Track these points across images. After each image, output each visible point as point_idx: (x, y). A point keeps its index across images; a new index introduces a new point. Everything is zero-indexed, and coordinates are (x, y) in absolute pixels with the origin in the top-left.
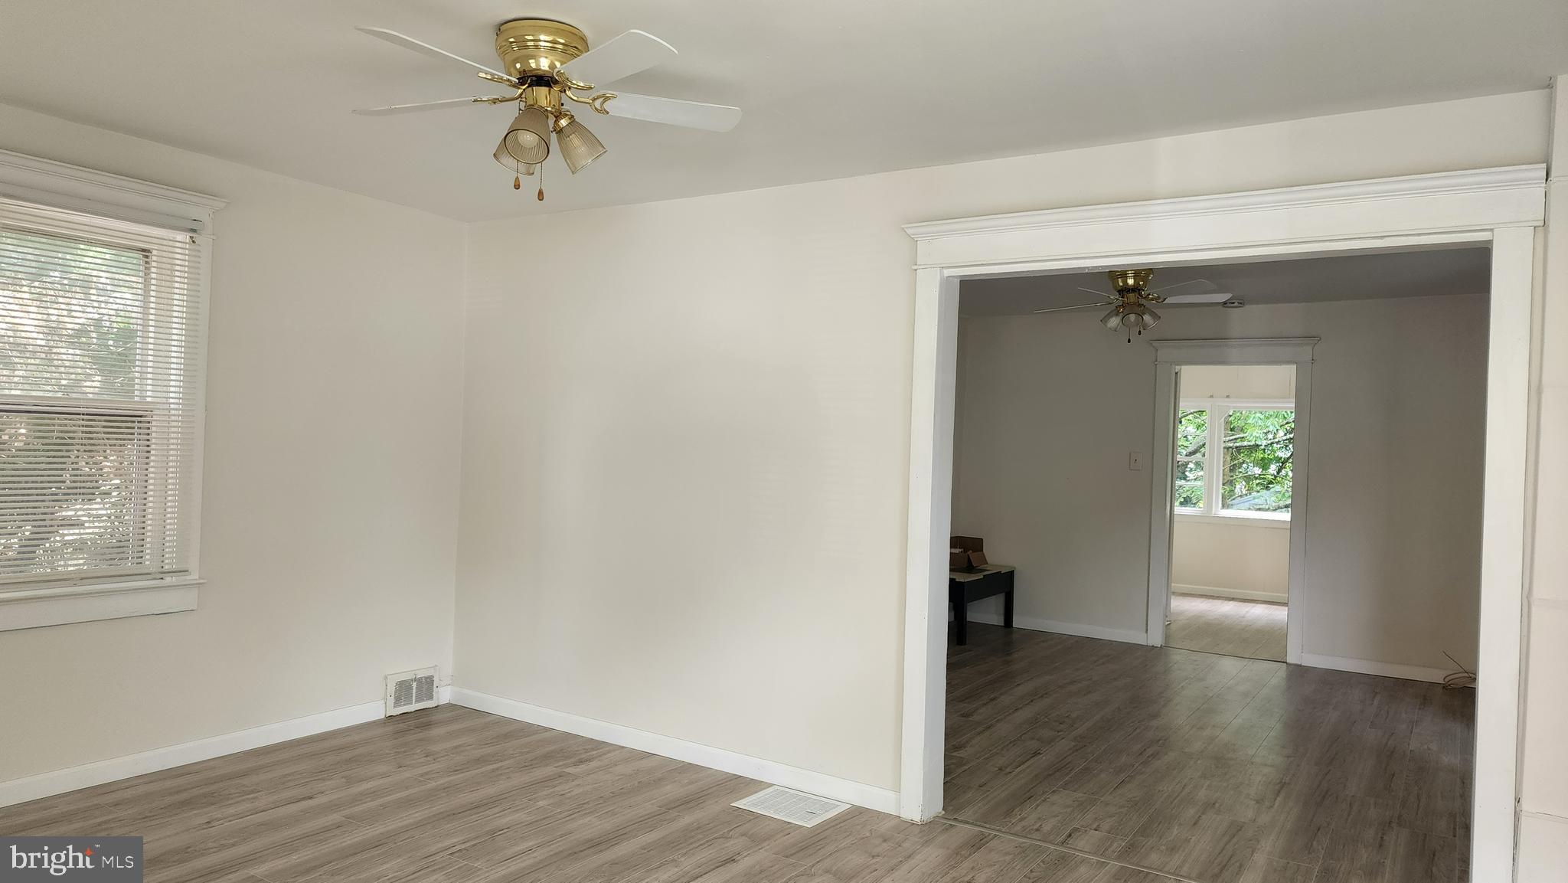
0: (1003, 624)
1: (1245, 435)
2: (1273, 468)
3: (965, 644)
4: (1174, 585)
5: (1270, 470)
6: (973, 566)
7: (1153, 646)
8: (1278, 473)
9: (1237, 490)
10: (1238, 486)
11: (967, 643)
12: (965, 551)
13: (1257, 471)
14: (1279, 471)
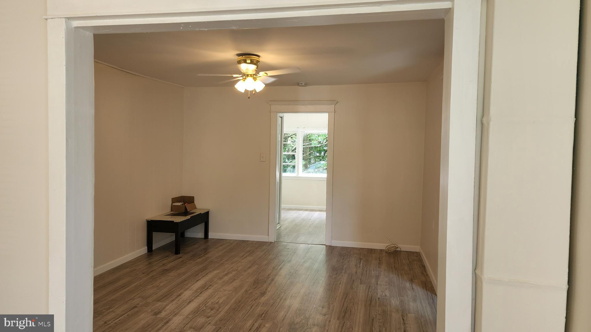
0: (204, 238)
1: (311, 143)
2: (323, 153)
3: (180, 254)
4: (283, 206)
5: (322, 154)
6: (187, 211)
7: (271, 242)
8: (324, 155)
9: (312, 162)
10: (312, 160)
11: (180, 252)
12: (184, 204)
13: (318, 154)
14: (325, 154)
